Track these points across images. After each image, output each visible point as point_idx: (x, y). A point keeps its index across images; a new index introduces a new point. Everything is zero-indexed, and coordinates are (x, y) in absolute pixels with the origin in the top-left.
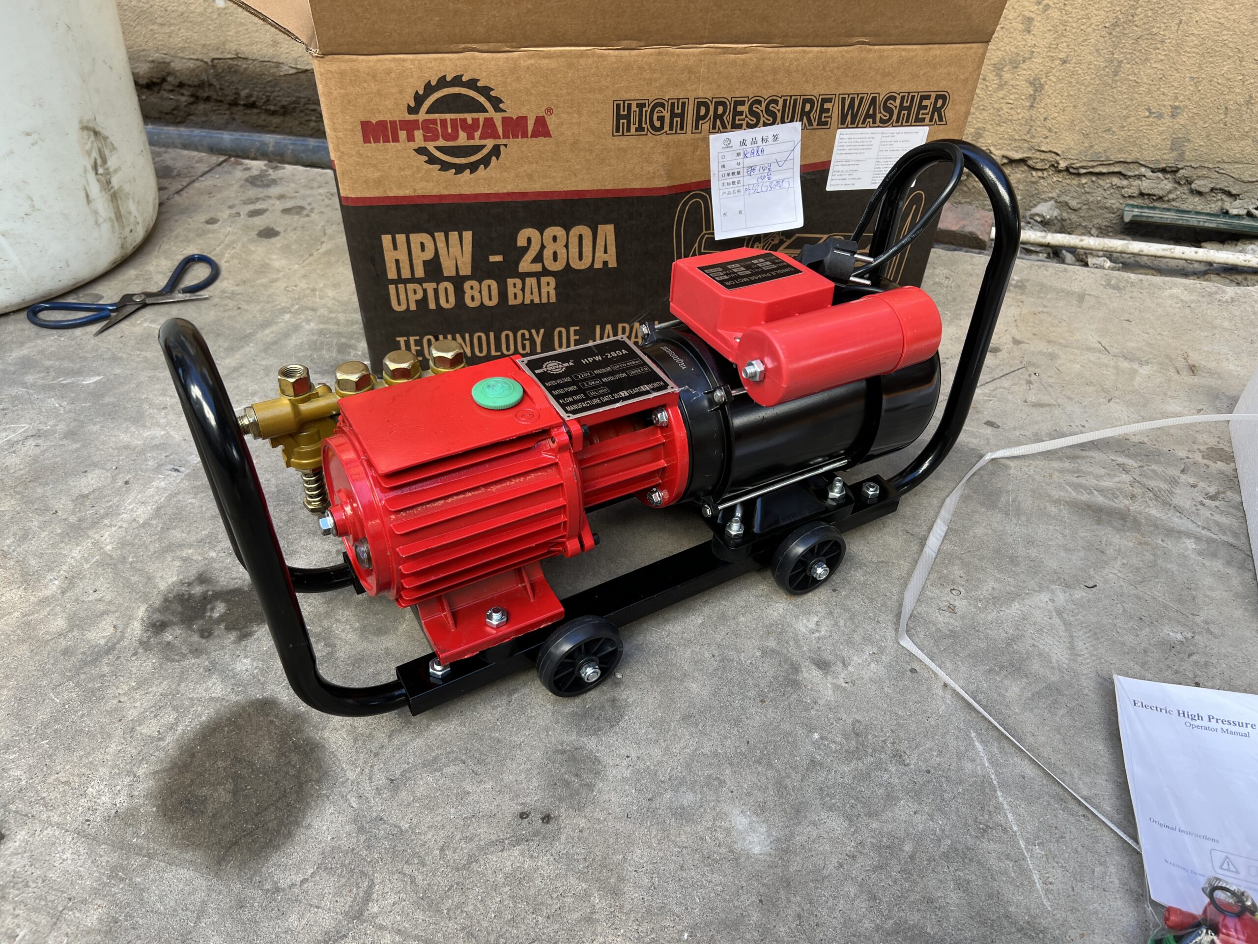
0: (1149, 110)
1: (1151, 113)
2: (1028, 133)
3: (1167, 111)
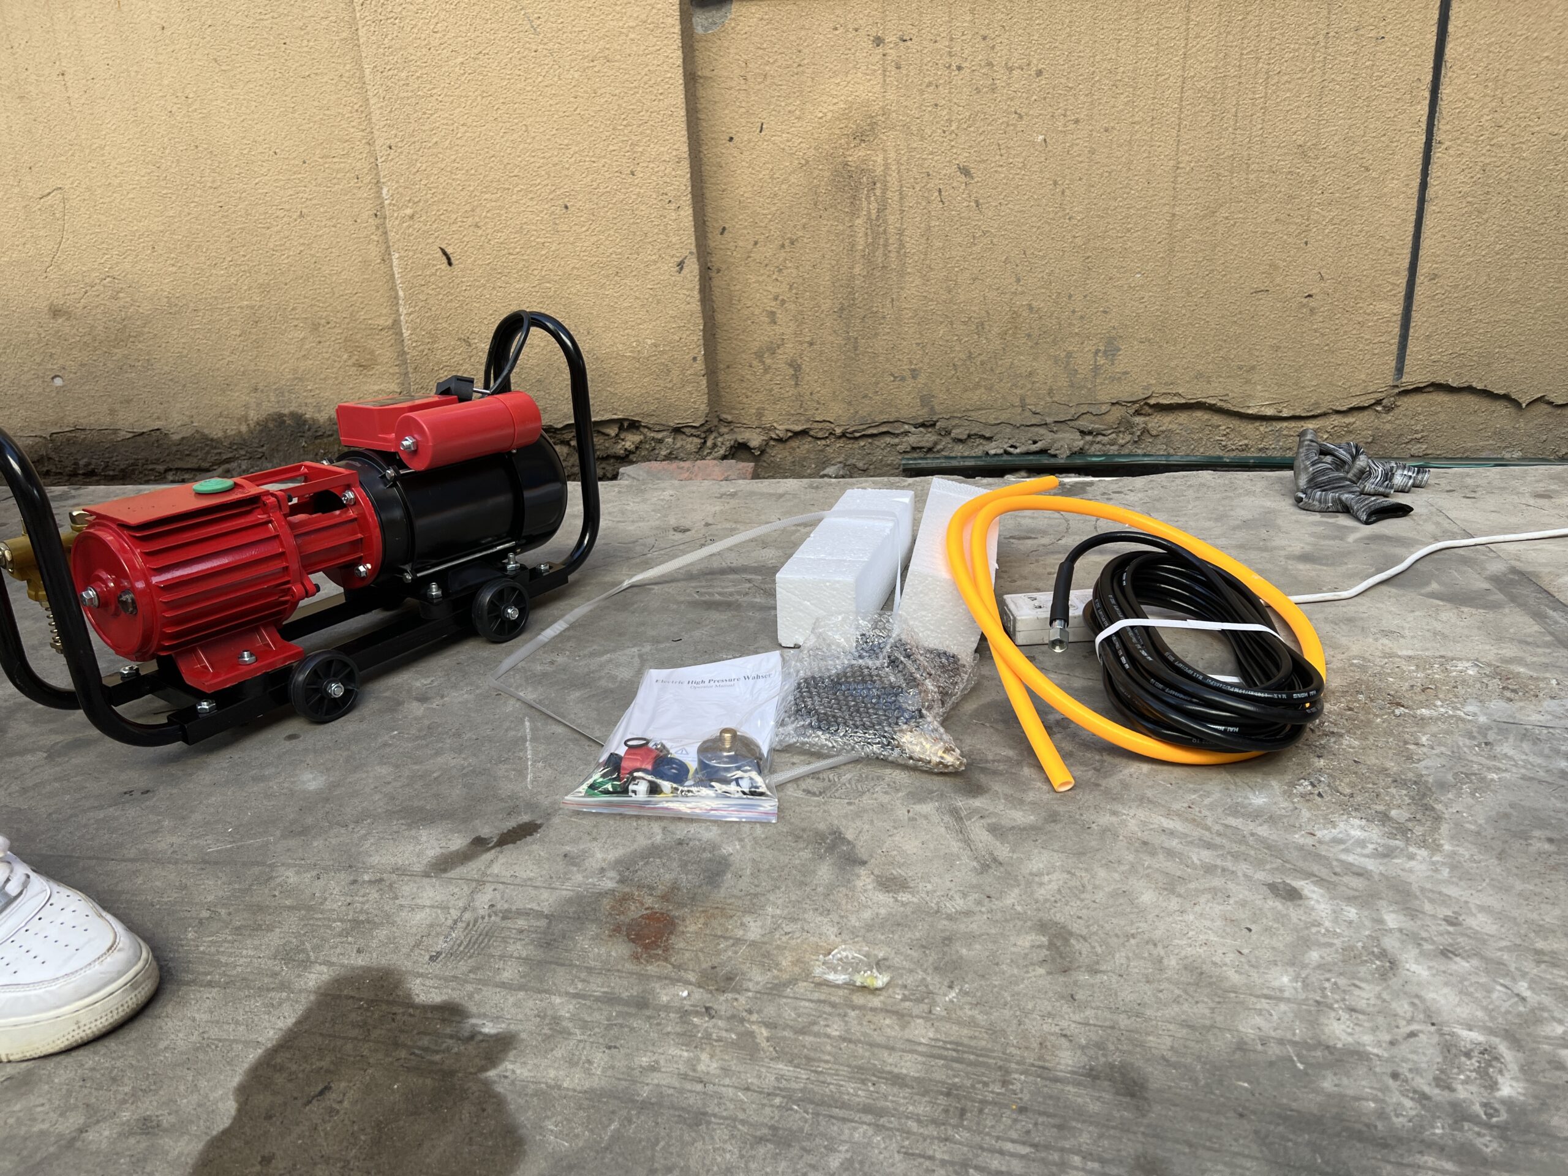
0: (892, 375)
1: (895, 377)
2: (801, 407)
3: (907, 374)
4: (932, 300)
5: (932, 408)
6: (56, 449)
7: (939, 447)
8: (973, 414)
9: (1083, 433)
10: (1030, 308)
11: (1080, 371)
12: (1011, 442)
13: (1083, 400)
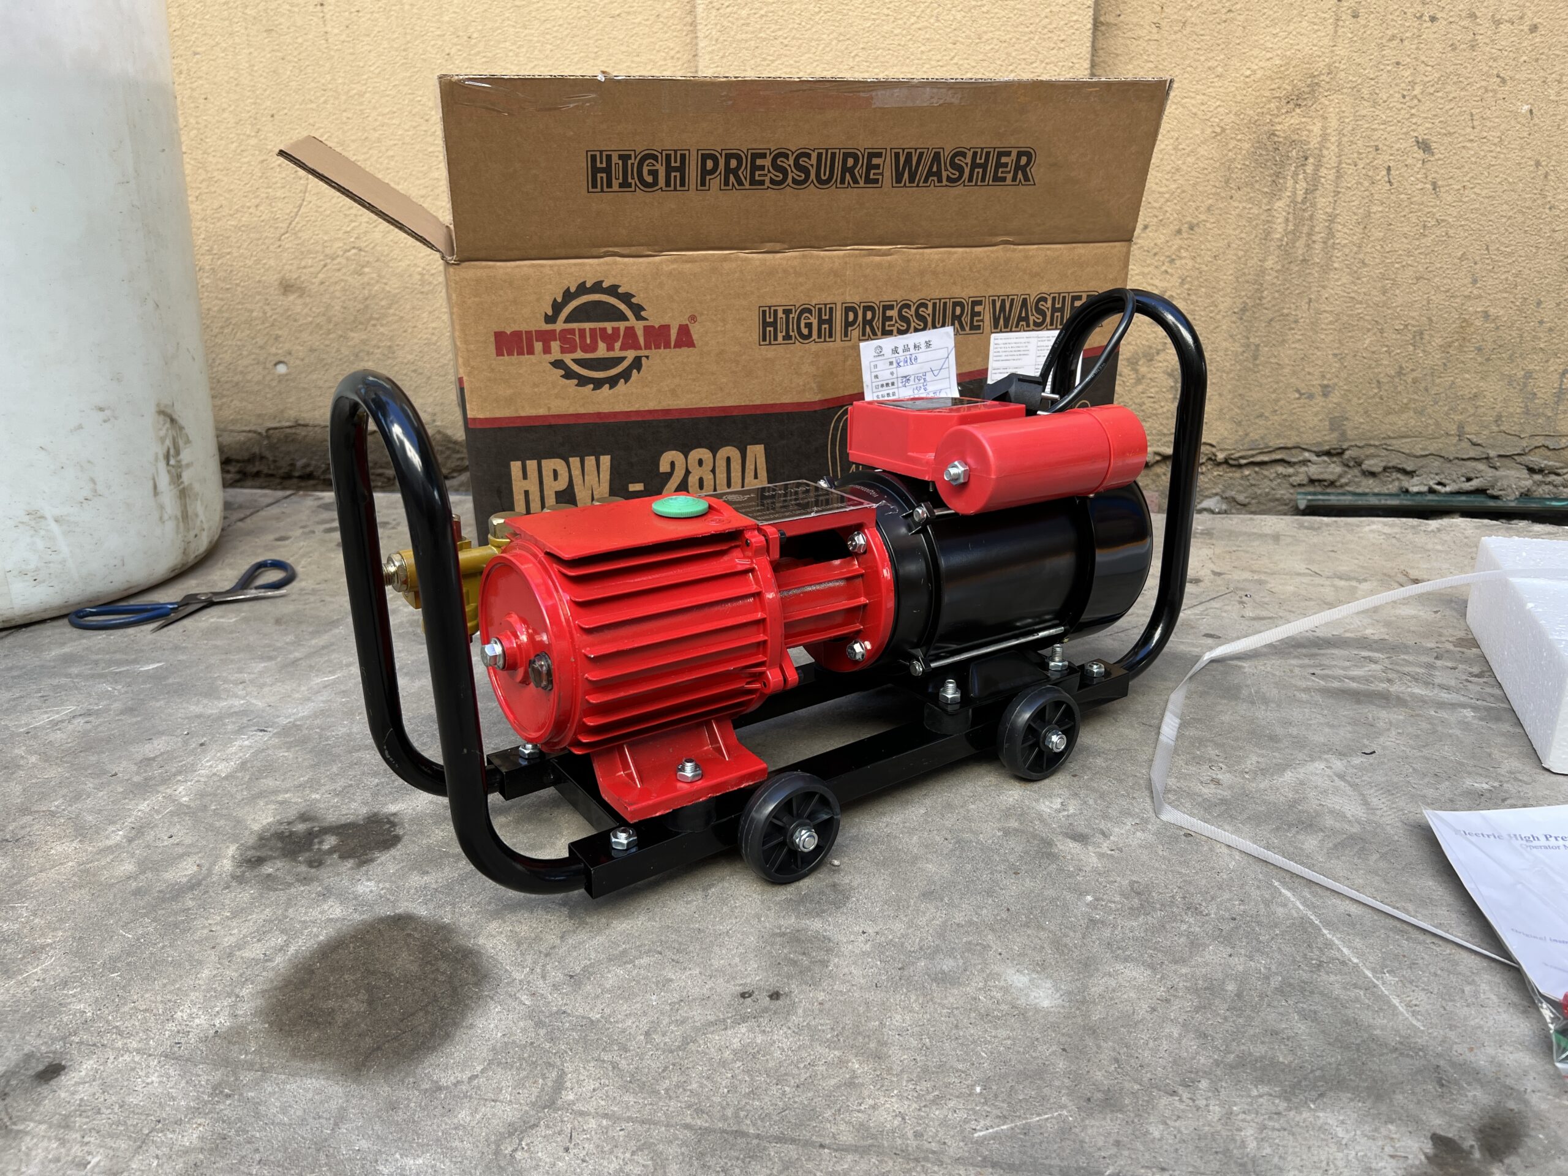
0: (1298, 391)
1: (1301, 394)
3: (1317, 390)
4: (1361, 303)
5: (1343, 434)
6: (272, 447)
7: (1343, 481)
8: (1394, 442)
9: (1531, 470)
10: (1486, 315)
11: (1539, 395)
12: (1438, 478)
13: (1539, 431)
